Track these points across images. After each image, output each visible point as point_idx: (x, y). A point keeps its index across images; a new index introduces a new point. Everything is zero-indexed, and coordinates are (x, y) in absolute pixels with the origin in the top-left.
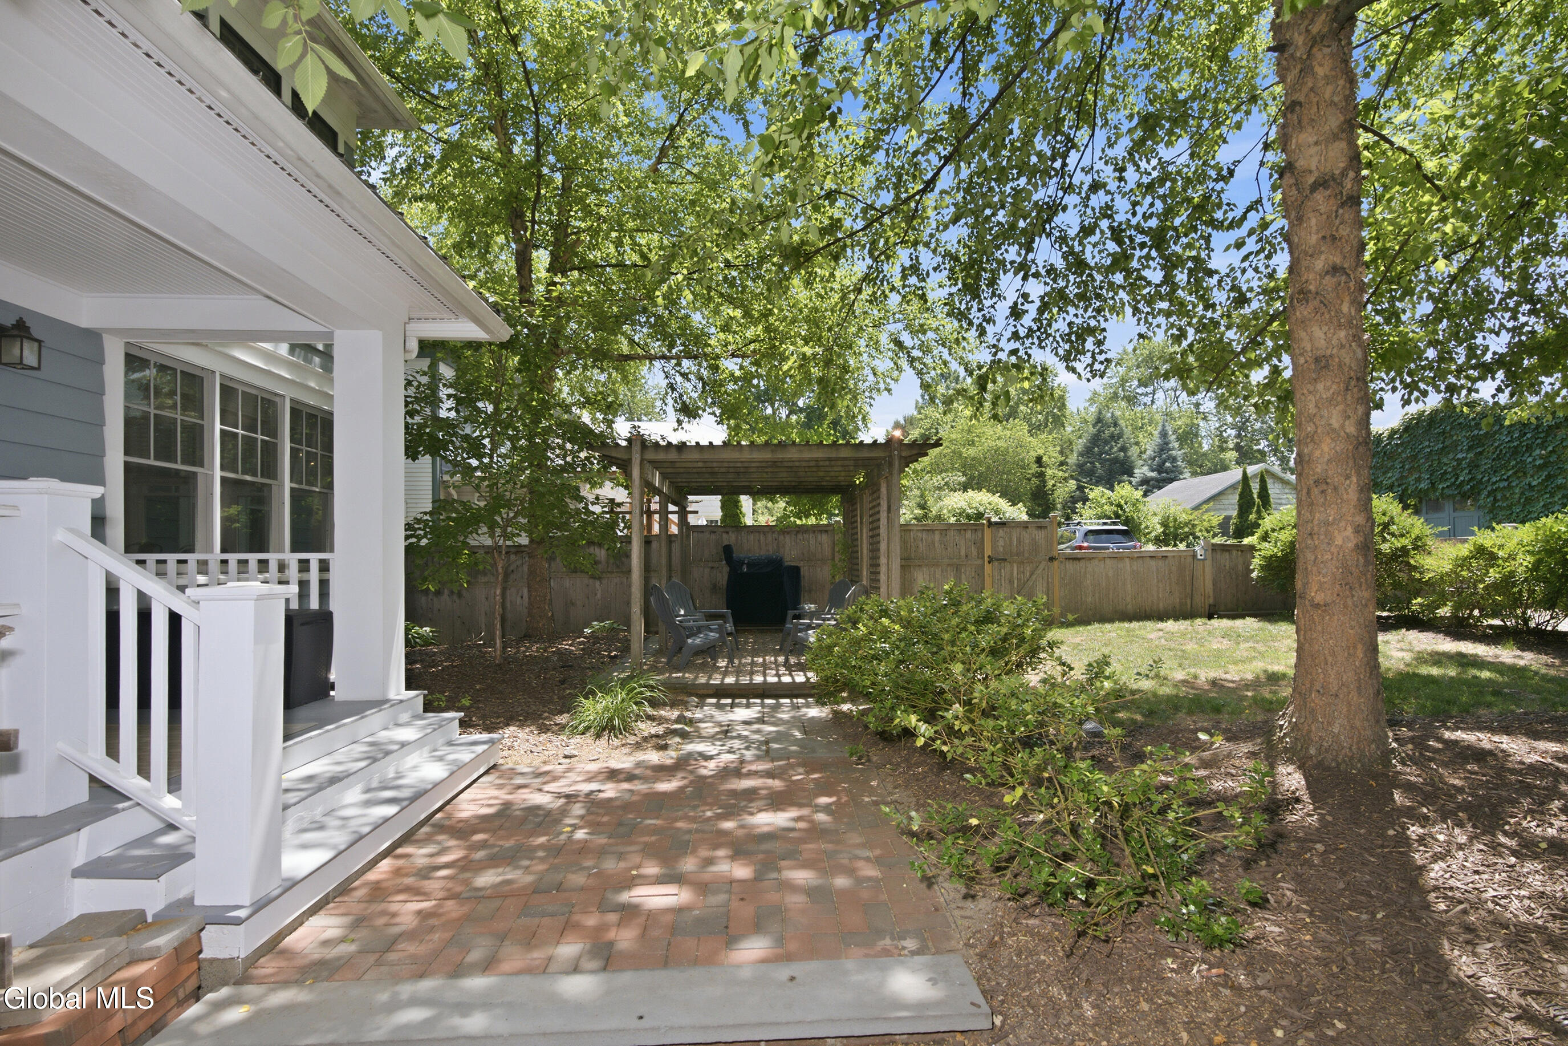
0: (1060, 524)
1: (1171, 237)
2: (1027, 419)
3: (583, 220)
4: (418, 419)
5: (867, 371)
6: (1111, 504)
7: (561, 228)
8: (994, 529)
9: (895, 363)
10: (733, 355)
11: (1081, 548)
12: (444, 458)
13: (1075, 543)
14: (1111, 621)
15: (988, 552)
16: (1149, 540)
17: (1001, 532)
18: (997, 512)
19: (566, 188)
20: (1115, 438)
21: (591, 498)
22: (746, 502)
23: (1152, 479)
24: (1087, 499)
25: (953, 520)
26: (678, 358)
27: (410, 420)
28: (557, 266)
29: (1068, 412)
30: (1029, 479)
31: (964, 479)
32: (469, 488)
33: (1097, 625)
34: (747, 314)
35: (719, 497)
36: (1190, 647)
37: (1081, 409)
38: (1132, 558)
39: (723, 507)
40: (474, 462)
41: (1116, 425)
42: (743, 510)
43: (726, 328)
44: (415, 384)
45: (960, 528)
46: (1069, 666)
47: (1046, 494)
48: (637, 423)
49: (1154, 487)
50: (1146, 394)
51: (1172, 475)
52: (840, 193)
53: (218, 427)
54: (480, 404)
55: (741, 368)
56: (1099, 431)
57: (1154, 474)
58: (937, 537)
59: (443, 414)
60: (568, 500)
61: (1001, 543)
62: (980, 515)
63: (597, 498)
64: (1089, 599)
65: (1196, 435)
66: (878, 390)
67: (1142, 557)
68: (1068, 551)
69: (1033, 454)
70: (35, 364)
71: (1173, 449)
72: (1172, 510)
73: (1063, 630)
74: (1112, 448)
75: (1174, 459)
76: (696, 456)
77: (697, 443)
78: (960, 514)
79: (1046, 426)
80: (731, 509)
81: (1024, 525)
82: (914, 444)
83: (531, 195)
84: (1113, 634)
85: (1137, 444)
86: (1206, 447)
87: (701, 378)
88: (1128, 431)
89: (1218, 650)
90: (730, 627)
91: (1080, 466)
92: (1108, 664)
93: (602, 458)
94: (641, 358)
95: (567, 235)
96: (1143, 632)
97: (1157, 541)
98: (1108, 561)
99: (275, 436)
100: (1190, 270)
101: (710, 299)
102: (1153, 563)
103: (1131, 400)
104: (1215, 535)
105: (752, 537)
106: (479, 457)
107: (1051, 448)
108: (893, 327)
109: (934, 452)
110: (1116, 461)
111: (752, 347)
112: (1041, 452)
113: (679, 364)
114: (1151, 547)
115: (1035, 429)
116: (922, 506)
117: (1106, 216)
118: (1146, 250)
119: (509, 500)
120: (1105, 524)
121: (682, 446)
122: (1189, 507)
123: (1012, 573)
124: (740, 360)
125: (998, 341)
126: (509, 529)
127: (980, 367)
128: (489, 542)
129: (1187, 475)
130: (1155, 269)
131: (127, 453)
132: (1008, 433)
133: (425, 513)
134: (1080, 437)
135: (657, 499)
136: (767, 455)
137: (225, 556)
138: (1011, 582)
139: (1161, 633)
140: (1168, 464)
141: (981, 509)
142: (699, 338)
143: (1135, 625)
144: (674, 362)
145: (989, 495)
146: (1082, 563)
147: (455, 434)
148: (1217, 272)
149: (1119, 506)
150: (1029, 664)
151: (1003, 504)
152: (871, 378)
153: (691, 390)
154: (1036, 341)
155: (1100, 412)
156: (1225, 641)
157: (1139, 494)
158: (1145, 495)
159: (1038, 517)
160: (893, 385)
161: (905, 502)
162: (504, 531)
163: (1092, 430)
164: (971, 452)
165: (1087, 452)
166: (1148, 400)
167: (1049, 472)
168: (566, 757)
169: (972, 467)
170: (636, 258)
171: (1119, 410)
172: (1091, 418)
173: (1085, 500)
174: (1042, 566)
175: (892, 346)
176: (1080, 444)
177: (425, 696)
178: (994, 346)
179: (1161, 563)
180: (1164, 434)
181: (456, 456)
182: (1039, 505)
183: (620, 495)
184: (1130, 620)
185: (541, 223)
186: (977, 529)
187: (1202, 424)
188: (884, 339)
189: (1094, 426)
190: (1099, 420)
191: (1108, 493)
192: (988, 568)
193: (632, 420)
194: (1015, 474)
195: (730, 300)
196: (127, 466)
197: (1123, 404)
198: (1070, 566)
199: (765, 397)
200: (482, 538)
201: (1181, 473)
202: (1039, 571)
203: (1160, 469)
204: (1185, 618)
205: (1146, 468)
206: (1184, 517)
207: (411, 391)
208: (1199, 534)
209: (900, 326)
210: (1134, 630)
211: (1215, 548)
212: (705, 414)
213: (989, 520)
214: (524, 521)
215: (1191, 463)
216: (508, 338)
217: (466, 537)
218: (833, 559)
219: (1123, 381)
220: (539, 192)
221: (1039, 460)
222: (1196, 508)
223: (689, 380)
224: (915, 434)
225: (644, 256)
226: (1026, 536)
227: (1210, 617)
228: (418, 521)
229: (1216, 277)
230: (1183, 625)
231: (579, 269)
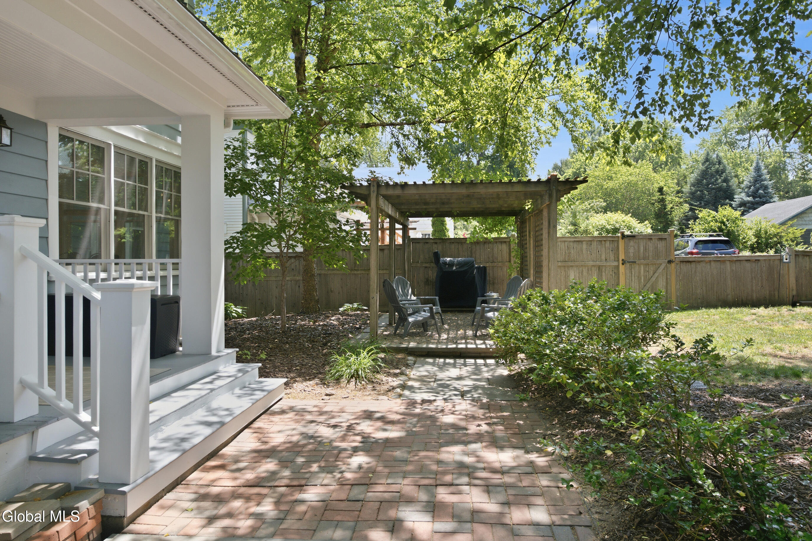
0: (676, 236)
1: (763, 25)
2: (651, 160)
3: (338, 34)
4: (233, 170)
5: (534, 130)
6: (716, 221)
7: (324, 41)
8: (626, 240)
9: (554, 125)
10: (439, 122)
11: (692, 253)
12: (250, 195)
13: (688, 250)
14: (715, 307)
15: (622, 256)
16: (746, 247)
17: (632, 243)
18: (629, 228)
19: (327, 14)
20: (720, 172)
21: (343, 221)
22: (449, 222)
23: (749, 202)
24: (698, 218)
25: (596, 234)
26: (401, 124)
27: (228, 171)
28: (322, 66)
29: (683, 155)
30: (653, 204)
31: (605, 204)
32: (265, 214)
33: (704, 310)
34: (448, 93)
35: (431, 218)
36: (778, 327)
37: (693, 152)
38: (731, 261)
39: (433, 225)
40: (268, 198)
41: (720, 163)
42: (447, 227)
43: (435, 102)
44: (232, 147)
45: (600, 240)
46: (681, 342)
47: (666, 214)
48: (373, 169)
49: (750, 208)
50: (744, 140)
51: (764, 199)
52: (513, 7)
53: (113, 178)
54: (272, 160)
55: (445, 130)
56: (707, 168)
57: (750, 199)
58: (585, 246)
59: (249, 166)
60: (328, 223)
61: (631, 250)
62: (616, 230)
63: (347, 221)
64: (699, 291)
65: (784, 169)
66: (542, 143)
67: (740, 261)
68: (683, 255)
69: (656, 186)
70: (9, 143)
71: (765, 180)
72: (764, 225)
73: (679, 313)
74: (717, 180)
75: (766, 188)
76: (413, 191)
77: (415, 183)
78: (602, 229)
79: (666, 165)
80: (439, 227)
81: (649, 238)
82: (567, 181)
83: (304, 19)
84: (717, 317)
85: (737, 176)
86: (791, 178)
87: (417, 138)
88: (729, 167)
89: (800, 330)
90: (437, 308)
91: (692, 194)
92: (711, 341)
93: (350, 194)
94: (375, 125)
95: (328, 45)
96: (740, 316)
97: (752, 249)
98: (712, 263)
99: (146, 184)
100: (778, 50)
101: (422, 84)
102: (748, 265)
103: (732, 145)
104: (797, 244)
105: (453, 246)
106: (272, 194)
107: (670, 181)
108: (552, 99)
109: (581, 187)
110: (720, 189)
111: (452, 115)
112: (662, 184)
113: (402, 129)
114: (746, 253)
115: (657, 167)
116: (574, 224)
117: (712, 13)
118: (742, 37)
119: (291, 223)
120: (711, 236)
121: (405, 185)
122: (776, 222)
123: (640, 272)
124: (444, 125)
125: (628, 107)
126: (291, 242)
127: (614, 127)
128: (277, 250)
129: (776, 199)
130: (748, 51)
131: (60, 196)
132: (637, 171)
133: (238, 233)
134: (692, 173)
135: (388, 220)
136: (463, 191)
137: (118, 261)
138: (639, 278)
139: (754, 317)
140: (761, 191)
141: (617, 226)
142: (416, 111)
143: (733, 310)
144: (398, 127)
145: (623, 215)
146: (693, 265)
147: (257, 180)
148: (799, 50)
149: (723, 222)
150: (651, 339)
151: (634, 222)
152: (536, 134)
153: (411, 147)
154: (657, 108)
155: (708, 154)
156: (805, 323)
157: (738, 213)
158: (743, 214)
159: (660, 230)
160: (552, 139)
161: (562, 221)
162: (287, 243)
163: (701, 167)
164: (610, 184)
165: (698, 183)
166: (745, 144)
167: (668, 198)
168: (327, 395)
169: (610, 195)
170: (373, 58)
171: (723, 152)
172: (701, 158)
173: (696, 218)
174: (663, 267)
175: (551, 112)
176: (692, 178)
177: (237, 352)
178: (625, 111)
179: (754, 264)
180: (758, 169)
181: (257, 194)
182: (661, 222)
183: (363, 217)
184: (730, 307)
185: (311, 38)
186: (614, 241)
187: (788, 161)
188: (545, 107)
189: (703, 164)
190: (707, 160)
191: (714, 213)
192: (622, 268)
193: (372, 166)
194: (642, 200)
195: (436, 84)
196: (61, 204)
197: (726, 148)
198: (685, 267)
199: (462, 150)
200: (273, 248)
201: (772, 198)
202: (660, 270)
203: (754, 195)
204: (773, 306)
205: (743, 195)
206: (773, 231)
207: (229, 152)
208: (785, 243)
209: (557, 97)
210: (733, 314)
211: (797, 254)
212: (420, 163)
213: (623, 234)
214: (300, 237)
215: (778, 190)
216: (290, 116)
217: (263, 247)
218: (510, 261)
219: (726, 131)
220: (309, 17)
221: (661, 190)
222: (783, 223)
223: (408, 139)
224: (569, 173)
225: (378, 57)
226: (651, 245)
227: (794, 305)
228: (233, 238)
229: (799, 54)
230: (771, 311)
231: (336, 68)
